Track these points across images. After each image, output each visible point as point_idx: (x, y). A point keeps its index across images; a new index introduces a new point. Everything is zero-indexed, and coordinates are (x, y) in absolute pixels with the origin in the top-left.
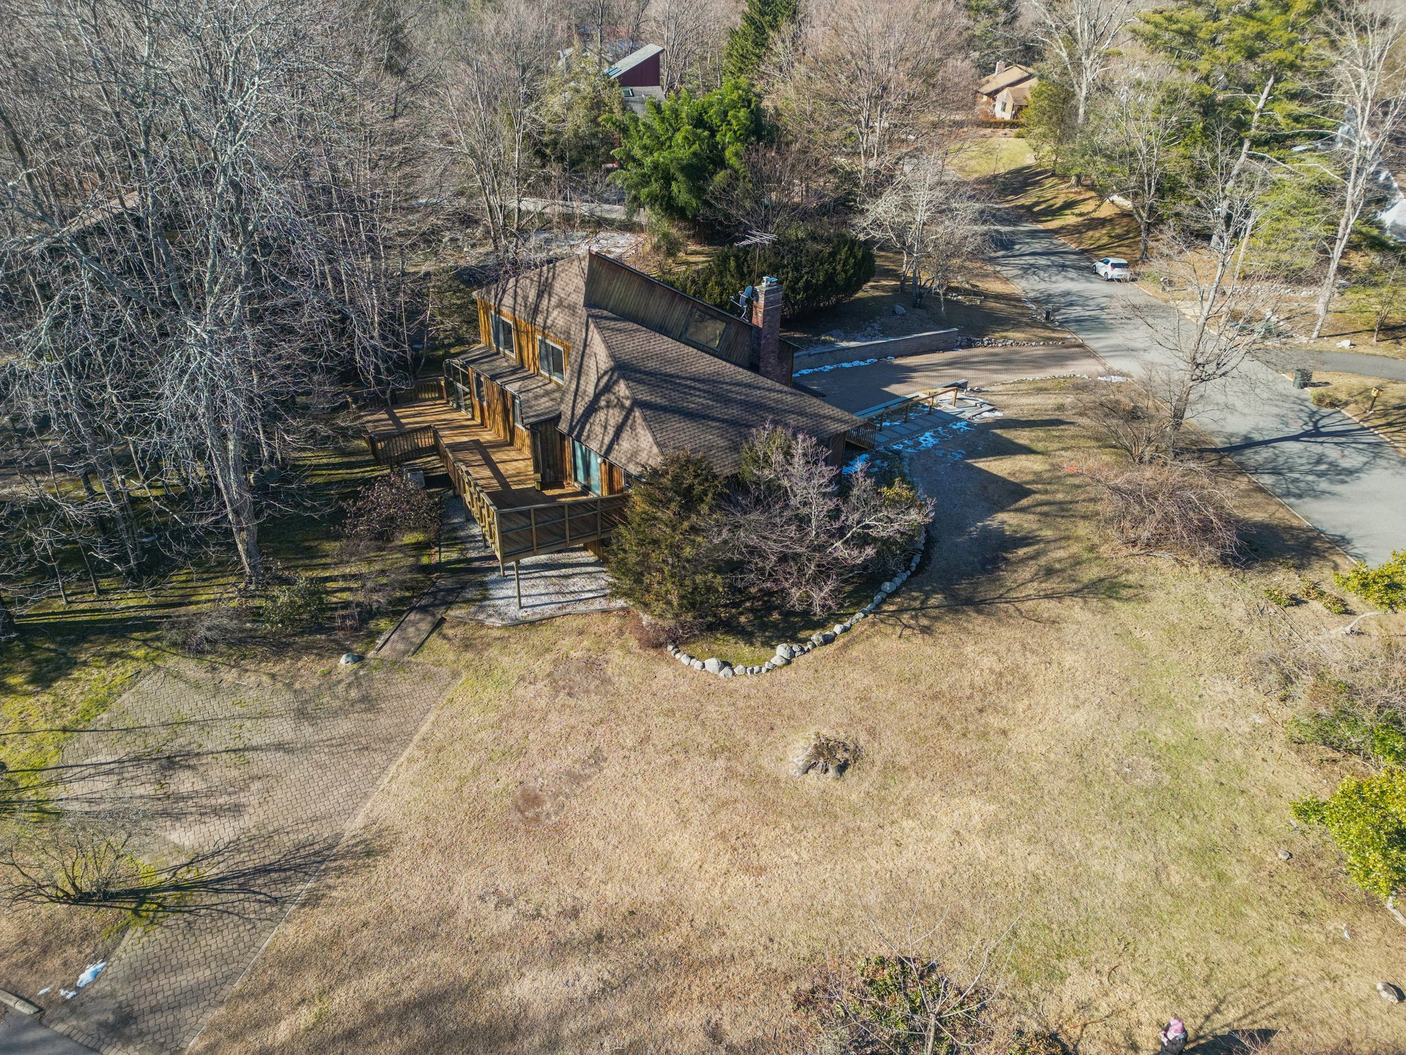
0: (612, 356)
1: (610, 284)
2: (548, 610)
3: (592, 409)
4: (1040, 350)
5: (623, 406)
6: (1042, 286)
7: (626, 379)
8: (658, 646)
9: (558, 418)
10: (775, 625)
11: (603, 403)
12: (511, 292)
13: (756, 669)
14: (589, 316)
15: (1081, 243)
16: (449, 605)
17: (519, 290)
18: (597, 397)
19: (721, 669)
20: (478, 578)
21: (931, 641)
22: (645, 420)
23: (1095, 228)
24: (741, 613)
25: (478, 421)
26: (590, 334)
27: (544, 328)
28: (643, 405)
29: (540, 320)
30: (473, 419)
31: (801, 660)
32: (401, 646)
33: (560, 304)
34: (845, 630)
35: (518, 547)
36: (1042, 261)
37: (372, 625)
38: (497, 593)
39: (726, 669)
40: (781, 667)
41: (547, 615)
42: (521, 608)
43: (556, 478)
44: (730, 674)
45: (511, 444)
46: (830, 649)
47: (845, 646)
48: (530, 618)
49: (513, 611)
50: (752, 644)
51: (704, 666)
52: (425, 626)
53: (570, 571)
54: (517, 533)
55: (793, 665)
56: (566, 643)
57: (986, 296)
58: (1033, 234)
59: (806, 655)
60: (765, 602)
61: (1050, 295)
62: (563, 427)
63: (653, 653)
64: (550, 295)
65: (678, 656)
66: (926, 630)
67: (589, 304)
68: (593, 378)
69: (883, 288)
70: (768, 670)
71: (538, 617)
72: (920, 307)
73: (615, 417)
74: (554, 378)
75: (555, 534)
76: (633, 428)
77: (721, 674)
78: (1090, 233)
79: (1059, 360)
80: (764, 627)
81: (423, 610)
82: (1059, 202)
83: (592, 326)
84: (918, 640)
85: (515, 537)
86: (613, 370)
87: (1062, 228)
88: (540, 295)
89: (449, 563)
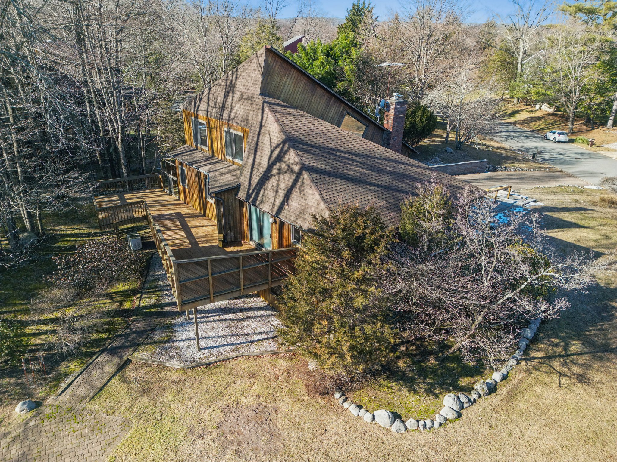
0: (284, 131)
1: (281, 79)
2: (224, 352)
3: (266, 177)
4: (538, 174)
5: (292, 171)
6: (520, 144)
7: (296, 148)
8: (325, 393)
9: (237, 188)
10: (433, 371)
11: (275, 171)
12: (205, 99)
13: (429, 423)
14: (264, 102)
15: (530, 128)
16: (136, 346)
17: (211, 96)
18: (270, 167)
19: (392, 423)
20: (167, 321)
21: (593, 392)
22: (313, 181)
23: (535, 121)
24: (398, 358)
25: (183, 201)
26: (265, 116)
27: (229, 120)
28: (311, 170)
29: (226, 115)
30: (179, 200)
31: (470, 412)
32: (81, 392)
33: (241, 98)
34: (505, 378)
35: (196, 296)
36: (514, 134)
37: (62, 368)
38: (181, 335)
39: (397, 423)
40: (452, 421)
41: (222, 357)
42: (200, 349)
43: (236, 238)
44: (403, 429)
45: (204, 215)
46: (496, 399)
47: (511, 397)
48: (206, 361)
49: (193, 353)
50: (416, 392)
51: (374, 419)
52: (110, 369)
53: (244, 315)
54: (195, 283)
55: (464, 418)
56: (237, 387)
57: (493, 148)
58: (502, 124)
59: (475, 406)
60: (418, 346)
61: (527, 148)
62: (242, 195)
63: (321, 400)
64: (233, 93)
65: (346, 405)
66: (582, 378)
67: (264, 93)
68: (266, 151)
69: (435, 141)
70: (441, 424)
71: (214, 359)
72: (460, 149)
73: (286, 181)
74: (236, 160)
75: (230, 283)
76: (301, 191)
77: (393, 429)
78: (533, 123)
79: (554, 178)
80: (424, 372)
81: (113, 351)
82: (510, 111)
83: (267, 109)
84: (579, 389)
85: (192, 286)
86: (284, 142)
87: (516, 122)
88: (226, 97)
89: (146, 307)
